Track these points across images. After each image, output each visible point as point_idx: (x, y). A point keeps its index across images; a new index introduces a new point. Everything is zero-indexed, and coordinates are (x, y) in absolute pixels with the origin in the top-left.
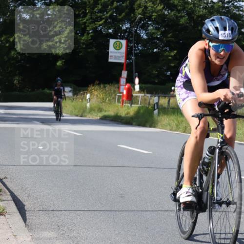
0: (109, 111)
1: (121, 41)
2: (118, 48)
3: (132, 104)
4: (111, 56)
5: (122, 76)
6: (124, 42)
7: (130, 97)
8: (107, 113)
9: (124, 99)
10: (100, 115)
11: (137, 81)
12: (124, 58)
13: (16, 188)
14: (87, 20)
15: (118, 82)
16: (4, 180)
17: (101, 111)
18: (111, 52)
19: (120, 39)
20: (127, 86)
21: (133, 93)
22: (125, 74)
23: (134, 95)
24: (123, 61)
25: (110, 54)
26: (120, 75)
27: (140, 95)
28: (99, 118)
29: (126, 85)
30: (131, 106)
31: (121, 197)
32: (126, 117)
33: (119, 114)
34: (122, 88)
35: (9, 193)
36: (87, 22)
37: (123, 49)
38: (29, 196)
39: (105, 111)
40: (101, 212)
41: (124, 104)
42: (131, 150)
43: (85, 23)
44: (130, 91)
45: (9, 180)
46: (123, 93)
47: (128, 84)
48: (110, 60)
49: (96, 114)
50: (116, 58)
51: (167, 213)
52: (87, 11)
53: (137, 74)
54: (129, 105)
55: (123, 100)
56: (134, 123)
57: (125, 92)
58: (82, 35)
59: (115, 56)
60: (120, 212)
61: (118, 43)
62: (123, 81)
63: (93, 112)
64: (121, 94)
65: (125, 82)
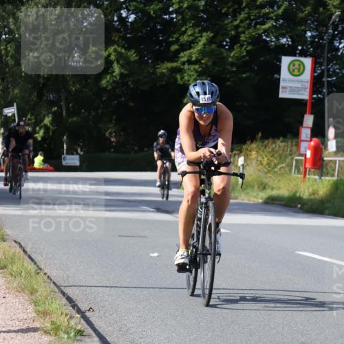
0: (279, 188)
1: (302, 59)
2: (296, 73)
3: (322, 175)
4: (283, 88)
5: (304, 125)
6: (308, 62)
7: (318, 163)
8: (274, 193)
9: (308, 165)
10: (264, 195)
11: (331, 132)
12: (308, 90)
13: (110, 329)
14: (242, 21)
15: (296, 135)
16: (88, 314)
17: (264, 188)
18: (284, 80)
19: (301, 56)
20: (312, 143)
21: (325, 153)
22: (309, 120)
23: (325, 159)
24: (305, 95)
25: (282, 84)
26: (301, 123)
27: (338, 159)
28: (260, 201)
29: (311, 140)
30: (320, 178)
32: (311, 200)
33: (298, 195)
34: (304, 145)
35: (96, 339)
36: (242, 25)
37: (307, 76)
39: (273, 189)
41: (308, 176)
42: (319, 260)
43: (237, 27)
44: (318, 152)
45: (96, 313)
46: (306, 155)
47: (314, 139)
48: (281, 95)
49: (255, 194)
50: (292, 90)
52: (244, 5)
54: (317, 177)
55: (306, 169)
56: (327, 212)
57: (309, 154)
58: (231, 49)
59: (291, 87)
61: (297, 63)
62: (305, 133)
63: (249, 190)
64: (303, 158)
65: (309, 136)
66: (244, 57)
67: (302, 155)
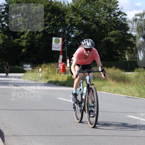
0: (52, 78)
2: (57, 42)
3: (65, 74)
4: (53, 47)
5: (60, 59)
6: (61, 39)
7: (64, 70)
8: (51, 80)
9: (61, 71)
10: (47, 80)
11: (68, 61)
12: (61, 48)
15: (57, 61)
17: (47, 78)
18: (53, 45)
19: (58, 37)
20: (62, 64)
21: (66, 68)
22: (61, 57)
23: (66, 69)
24: (60, 49)
25: (53, 46)
26: (59, 58)
28: (46, 82)
31: (60, 128)
33: (58, 80)
34: (60, 65)
37: (60, 43)
38: (6, 127)
39: (50, 78)
40: (48, 137)
41: (61, 74)
42: (65, 100)
44: (64, 67)
46: (60, 68)
47: (63, 63)
48: (53, 49)
49: (45, 80)
50: (56, 48)
51: (85, 137)
53: (68, 57)
56: (67, 85)
57: (61, 68)
60: (59, 137)
61: (57, 39)
62: (60, 61)
64: (59, 69)
66: (41, 37)
67: (59, 68)
